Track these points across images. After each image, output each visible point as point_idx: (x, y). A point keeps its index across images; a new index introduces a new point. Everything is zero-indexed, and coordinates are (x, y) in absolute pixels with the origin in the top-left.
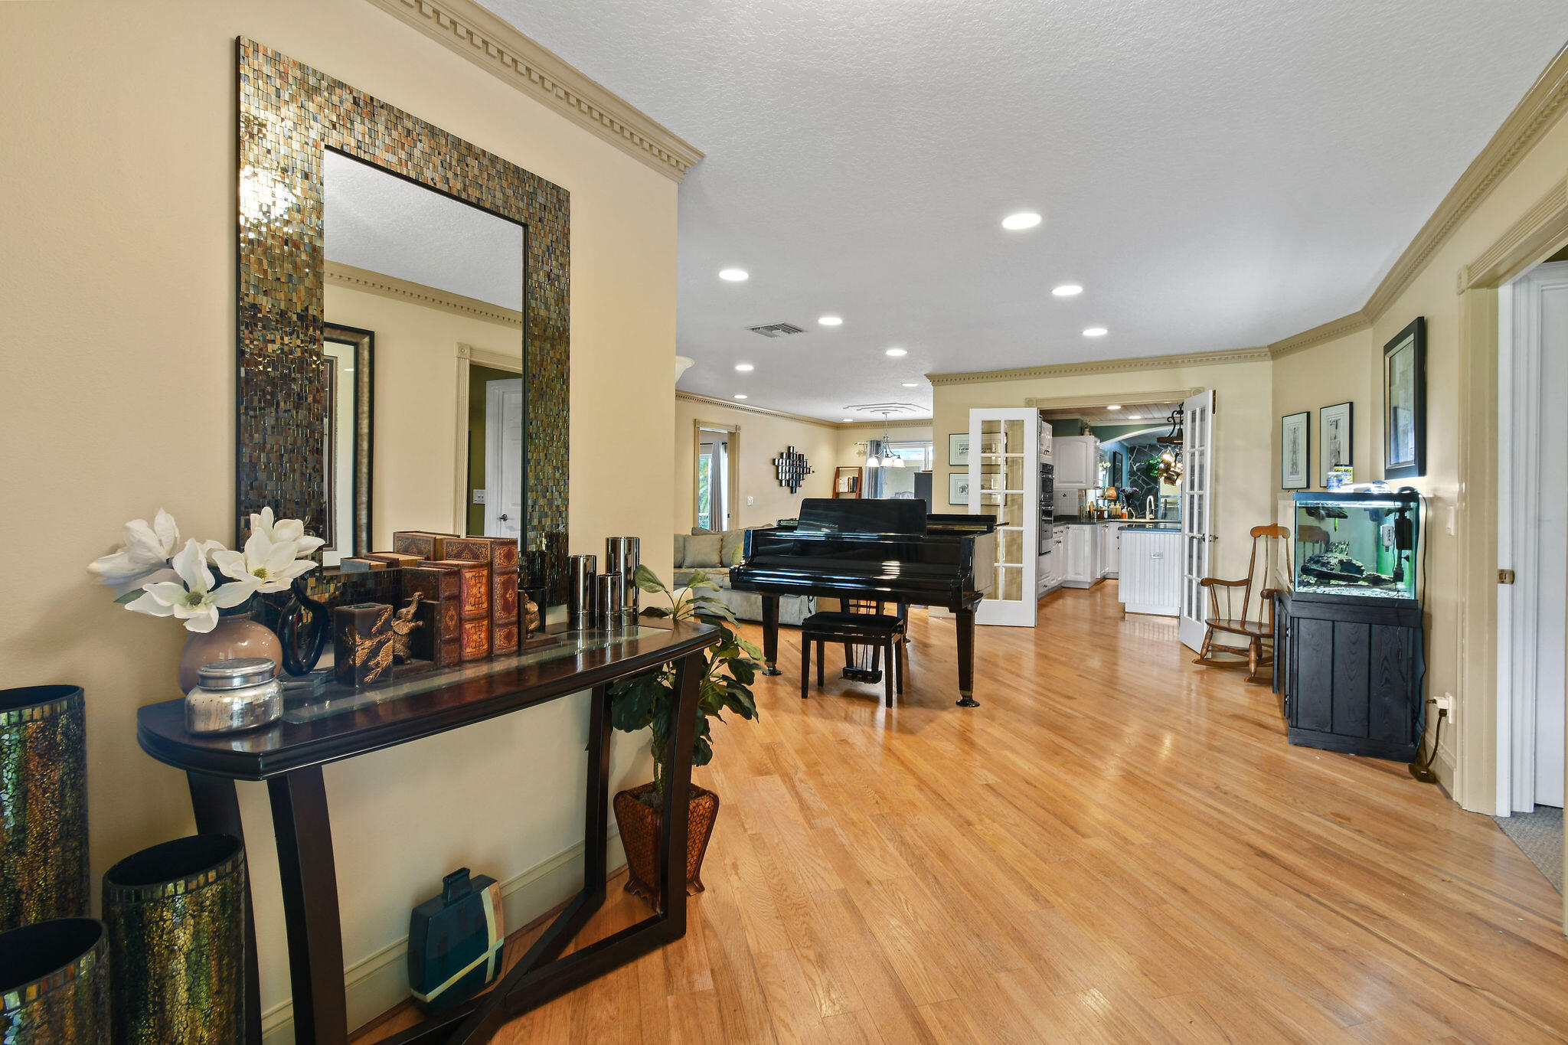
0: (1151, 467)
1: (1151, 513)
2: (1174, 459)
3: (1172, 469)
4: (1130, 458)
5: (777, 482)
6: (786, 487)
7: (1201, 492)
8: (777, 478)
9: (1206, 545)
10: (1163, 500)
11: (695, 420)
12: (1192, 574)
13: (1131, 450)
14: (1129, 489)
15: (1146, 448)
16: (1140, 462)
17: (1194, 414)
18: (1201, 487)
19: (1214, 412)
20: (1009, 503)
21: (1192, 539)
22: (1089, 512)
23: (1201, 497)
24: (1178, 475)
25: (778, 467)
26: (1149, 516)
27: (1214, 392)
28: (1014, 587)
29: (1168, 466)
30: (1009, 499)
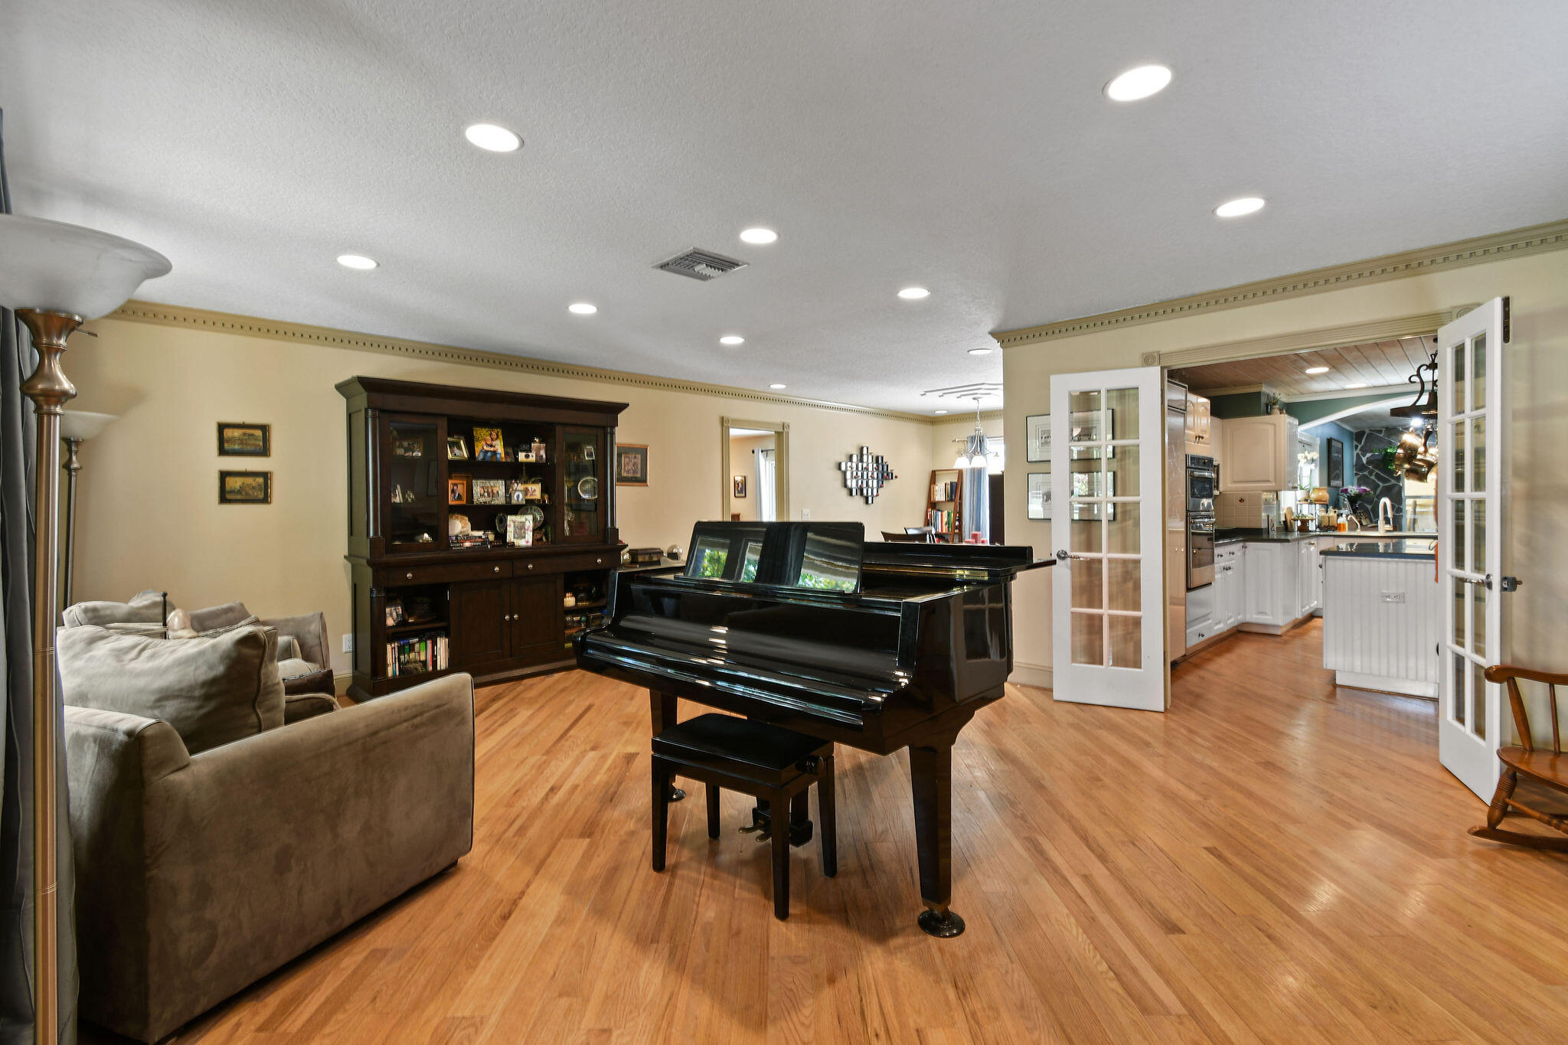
0: (1389, 458)
1: (1387, 520)
2: (1423, 441)
3: (1419, 457)
4: (1356, 447)
5: (845, 492)
6: (859, 497)
7: (1479, 495)
8: (845, 486)
9: (1493, 597)
10: (1409, 502)
11: (723, 418)
12: (1462, 645)
13: (1358, 436)
14: (1353, 489)
15: (1380, 432)
16: (1372, 451)
17: (1459, 351)
18: (1479, 483)
19: (1506, 337)
20: (1119, 517)
21: (1460, 582)
22: (1285, 522)
23: (1479, 504)
24: (1431, 465)
25: (845, 473)
26: (1383, 529)
27: (1506, 302)
28: (1131, 647)
29: (1411, 453)
30: (1119, 510)
